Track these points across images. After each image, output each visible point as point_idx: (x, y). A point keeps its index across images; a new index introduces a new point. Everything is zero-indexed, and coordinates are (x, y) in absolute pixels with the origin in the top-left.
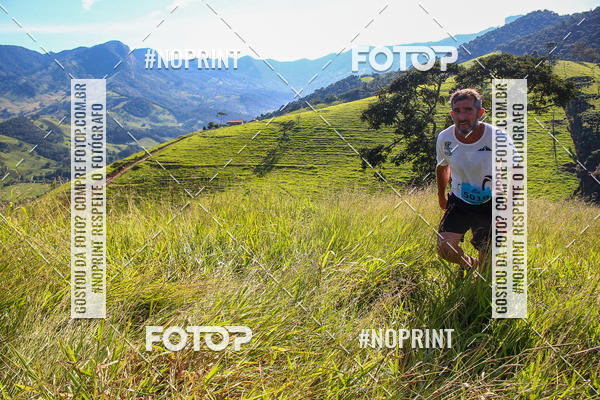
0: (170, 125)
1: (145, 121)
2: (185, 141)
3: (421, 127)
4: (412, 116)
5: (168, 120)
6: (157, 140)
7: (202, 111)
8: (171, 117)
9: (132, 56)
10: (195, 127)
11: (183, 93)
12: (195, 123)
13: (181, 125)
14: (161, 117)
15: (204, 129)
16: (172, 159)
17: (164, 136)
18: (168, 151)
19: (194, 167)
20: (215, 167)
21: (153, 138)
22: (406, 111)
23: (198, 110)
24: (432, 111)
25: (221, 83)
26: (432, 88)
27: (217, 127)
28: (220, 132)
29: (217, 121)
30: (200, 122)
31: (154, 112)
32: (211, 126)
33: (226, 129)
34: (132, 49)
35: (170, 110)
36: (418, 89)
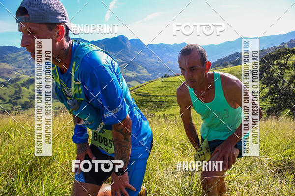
0: (145, 75)
1: (133, 73)
2: (153, 83)
3: (276, 81)
4: (271, 76)
5: (145, 73)
6: (139, 82)
7: (161, 69)
8: (146, 71)
9: (129, 42)
10: (158, 76)
11: (152, 60)
12: (158, 74)
13: (150, 75)
14: (141, 71)
15: (162, 77)
16: (146, 92)
17: (142, 80)
18: (145, 87)
19: (156, 96)
20: (167, 96)
21: (137, 81)
22: (268, 73)
23: (159, 69)
24: (282, 73)
25: (171, 55)
26: (282, 62)
27: (168, 77)
28: (169, 79)
29: (168, 74)
30: (160, 74)
31: (138, 69)
32: (165, 76)
33: (173, 78)
34: (129, 39)
35: (146, 68)
36: (275, 62)
